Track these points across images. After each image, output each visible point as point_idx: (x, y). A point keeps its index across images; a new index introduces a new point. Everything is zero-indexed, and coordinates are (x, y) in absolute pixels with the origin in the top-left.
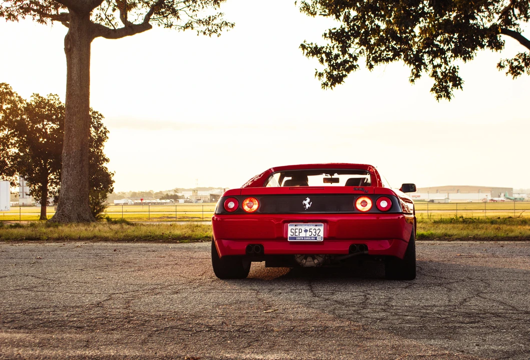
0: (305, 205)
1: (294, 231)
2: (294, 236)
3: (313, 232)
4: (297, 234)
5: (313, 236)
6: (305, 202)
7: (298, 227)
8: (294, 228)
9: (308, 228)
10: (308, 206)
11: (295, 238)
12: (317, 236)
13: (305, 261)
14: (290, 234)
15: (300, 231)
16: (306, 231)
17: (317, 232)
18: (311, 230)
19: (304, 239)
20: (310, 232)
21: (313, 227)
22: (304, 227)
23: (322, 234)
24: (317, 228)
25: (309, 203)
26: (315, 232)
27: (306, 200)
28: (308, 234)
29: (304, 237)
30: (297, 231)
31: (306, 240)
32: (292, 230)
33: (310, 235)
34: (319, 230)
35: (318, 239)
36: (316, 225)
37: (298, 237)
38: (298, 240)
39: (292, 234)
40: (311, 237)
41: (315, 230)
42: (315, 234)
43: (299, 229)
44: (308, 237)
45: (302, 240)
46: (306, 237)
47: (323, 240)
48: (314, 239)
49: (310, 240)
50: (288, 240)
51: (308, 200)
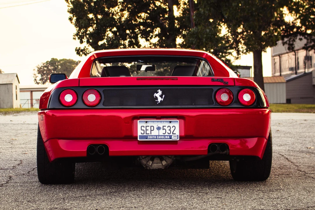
0: (157, 98)
1: (144, 129)
2: (145, 134)
3: (167, 129)
4: (149, 132)
5: (167, 134)
6: (156, 95)
7: (150, 124)
8: (145, 125)
9: (161, 125)
10: (160, 99)
11: (146, 137)
12: (171, 134)
13: (151, 162)
14: (140, 133)
15: (152, 129)
16: (159, 128)
17: (172, 130)
18: (164, 128)
19: (156, 138)
21: (167, 124)
22: (155, 124)
23: (177, 132)
24: (171, 125)
25: (161, 96)
27: (157, 93)
28: (162, 132)
29: (156, 136)
30: (148, 128)
31: (159, 139)
32: (143, 127)
33: (163, 134)
34: (174, 127)
35: (173, 138)
36: (170, 122)
37: (149, 136)
38: (149, 139)
39: (143, 133)
40: (165, 136)
41: (169, 127)
42: (169, 133)
43: (151, 126)
44: (162, 136)
45: (154, 139)
46: (159, 136)
47: (179, 139)
48: (169, 138)
49: (163, 139)
50: (138, 139)
51: (160, 92)
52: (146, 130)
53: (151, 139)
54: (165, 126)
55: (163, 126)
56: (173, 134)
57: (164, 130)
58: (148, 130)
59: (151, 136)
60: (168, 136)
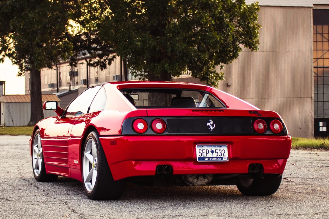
0: (209, 127)
1: (201, 152)
2: (202, 157)
3: (219, 152)
4: (205, 154)
5: (219, 156)
6: (208, 124)
7: (205, 148)
8: (202, 149)
9: (214, 149)
10: (212, 128)
11: (203, 159)
12: (222, 156)
14: (198, 155)
15: (207, 152)
16: (212, 152)
17: (223, 152)
18: (217, 151)
19: (211, 160)
20: (216, 152)
21: (218, 148)
22: (209, 148)
23: (226, 154)
24: (222, 149)
25: (213, 125)
26: (221, 153)
27: (209, 122)
28: (215, 155)
29: (211, 158)
30: (205, 151)
31: (213, 160)
32: (200, 151)
33: (216, 156)
34: (224, 151)
35: (223, 159)
36: (221, 146)
37: (206, 158)
38: (206, 160)
39: (201, 155)
40: (217, 158)
41: (220, 151)
42: (221, 155)
43: (206, 150)
44: (215, 158)
45: (210, 160)
46: (213, 157)
47: (228, 160)
48: (220, 159)
49: (216, 160)
50: (198, 160)
51: (212, 122)
52: (203, 153)
53: (207, 160)
54: (217, 150)
55: (216, 150)
56: (223, 156)
57: (217, 153)
58: (204, 153)
59: (207, 158)
60: (220, 158)
